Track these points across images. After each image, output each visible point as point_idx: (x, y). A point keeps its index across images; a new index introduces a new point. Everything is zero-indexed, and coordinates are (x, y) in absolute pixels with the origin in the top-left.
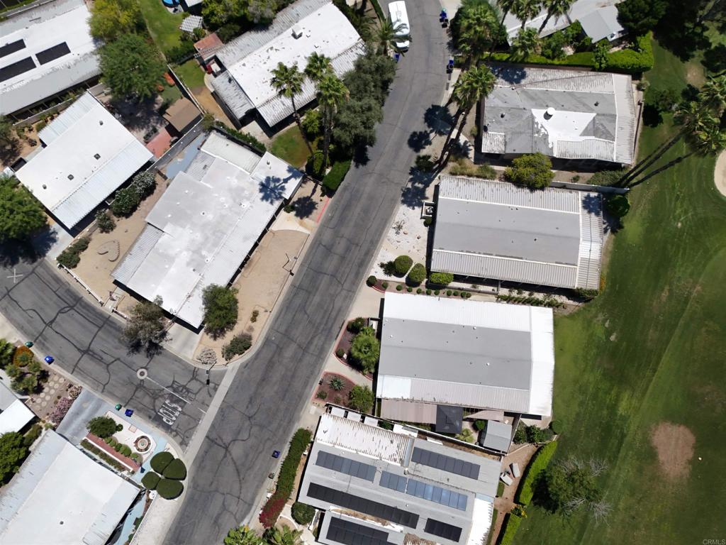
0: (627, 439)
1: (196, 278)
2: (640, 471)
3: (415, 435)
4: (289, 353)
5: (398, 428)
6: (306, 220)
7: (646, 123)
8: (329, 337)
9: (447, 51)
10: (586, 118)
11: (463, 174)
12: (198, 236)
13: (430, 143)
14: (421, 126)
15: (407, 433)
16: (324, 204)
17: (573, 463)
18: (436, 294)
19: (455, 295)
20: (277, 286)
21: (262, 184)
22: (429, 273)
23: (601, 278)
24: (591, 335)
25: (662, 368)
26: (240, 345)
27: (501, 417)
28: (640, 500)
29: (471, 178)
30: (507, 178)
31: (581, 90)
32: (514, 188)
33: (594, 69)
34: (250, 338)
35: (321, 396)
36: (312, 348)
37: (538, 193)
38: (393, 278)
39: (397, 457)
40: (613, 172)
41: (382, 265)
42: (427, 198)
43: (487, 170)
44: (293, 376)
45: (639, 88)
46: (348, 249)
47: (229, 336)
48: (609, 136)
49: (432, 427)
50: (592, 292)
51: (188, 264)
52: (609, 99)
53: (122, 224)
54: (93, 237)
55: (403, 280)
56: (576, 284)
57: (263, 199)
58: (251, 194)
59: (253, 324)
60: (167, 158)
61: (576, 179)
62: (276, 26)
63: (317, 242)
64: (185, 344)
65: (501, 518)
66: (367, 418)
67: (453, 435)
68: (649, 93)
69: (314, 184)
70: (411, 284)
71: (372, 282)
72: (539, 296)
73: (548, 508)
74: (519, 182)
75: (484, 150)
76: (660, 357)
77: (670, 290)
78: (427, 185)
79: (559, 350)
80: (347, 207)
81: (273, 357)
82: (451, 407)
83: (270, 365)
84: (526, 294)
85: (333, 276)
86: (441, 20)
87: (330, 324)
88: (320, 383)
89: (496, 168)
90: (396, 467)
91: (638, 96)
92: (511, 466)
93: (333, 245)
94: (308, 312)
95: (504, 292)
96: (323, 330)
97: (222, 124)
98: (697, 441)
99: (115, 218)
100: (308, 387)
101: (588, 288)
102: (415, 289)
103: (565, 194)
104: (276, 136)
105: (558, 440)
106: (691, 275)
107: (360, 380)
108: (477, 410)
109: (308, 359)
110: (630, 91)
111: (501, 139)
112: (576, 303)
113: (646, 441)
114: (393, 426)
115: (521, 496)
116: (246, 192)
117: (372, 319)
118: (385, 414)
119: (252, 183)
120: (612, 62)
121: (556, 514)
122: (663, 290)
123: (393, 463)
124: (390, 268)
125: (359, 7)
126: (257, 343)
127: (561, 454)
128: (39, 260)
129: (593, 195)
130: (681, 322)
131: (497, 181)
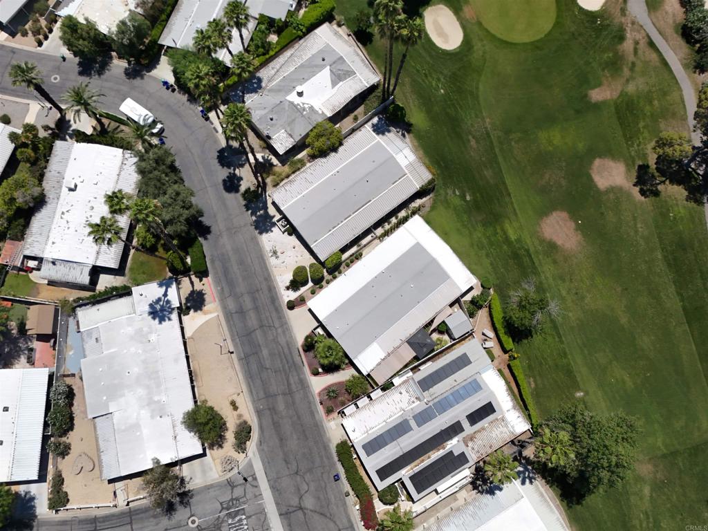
0: (532, 250)
1: (167, 421)
2: (555, 262)
3: (410, 374)
4: (281, 406)
5: (396, 381)
6: (205, 308)
7: (364, 44)
8: (297, 368)
9: (192, 106)
10: (325, 74)
11: (282, 180)
12: (141, 392)
13: (241, 179)
14: (223, 173)
15: (404, 378)
16: (207, 286)
17: (515, 296)
18: (340, 273)
19: (352, 262)
20: (230, 369)
21: (150, 313)
22: (322, 264)
23: (428, 168)
24: (455, 209)
25: (511, 189)
26: (243, 434)
27: (449, 310)
28: (571, 280)
29: (291, 178)
30: (313, 157)
31: (305, 58)
32: (323, 160)
33: (300, 38)
34: (245, 422)
35: (329, 411)
36: (294, 387)
37: (341, 149)
38: (303, 289)
39: (413, 399)
40: (374, 94)
41: (288, 288)
42: (274, 216)
43: (295, 163)
44: (299, 418)
45: (339, 25)
46: (254, 300)
47: (230, 436)
48: (349, 73)
49: (416, 358)
50: (431, 182)
51: (152, 417)
52: (327, 49)
53: (72, 438)
54: (60, 467)
55: (310, 284)
56: (417, 186)
57: (160, 323)
58: (150, 327)
59: (238, 412)
60: (60, 360)
61: (356, 119)
62: (50, 195)
63: (228, 316)
64: (204, 472)
65: (506, 372)
66: (371, 395)
67: (433, 351)
68: (348, 22)
69: (187, 278)
70: (319, 282)
71: (291, 306)
72: (402, 214)
73: (526, 337)
74: (323, 153)
75: (281, 152)
76: (504, 183)
77: (473, 138)
78: (265, 208)
79: (445, 236)
80: (226, 272)
81: (273, 419)
82: (415, 335)
83: (276, 426)
84: (394, 220)
85: (261, 327)
86: (168, 88)
87: (291, 361)
88: (321, 404)
89: (299, 156)
90: (419, 406)
91: (343, 31)
92: (483, 334)
93: (241, 307)
94: (268, 367)
95: (379, 231)
96: (289, 368)
97: (79, 299)
98: (569, 213)
99: (64, 439)
100: (316, 414)
101: (426, 181)
102: (324, 283)
103: (358, 135)
104: (127, 271)
105: (495, 291)
106: (477, 116)
107: (345, 375)
108: (432, 321)
109: (298, 397)
110: (336, 33)
111: (285, 135)
112: (428, 197)
113: (542, 241)
114: (392, 383)
115: (505, 346)
116: (145, 329)
117: (315, 329)
118: (381, 380)
119: (143, 319)
120: (307, 23)
121: (534, 336)
122: (469, 141)
123: (414, 405)
124: (295, 285)
125: (99, 128)
126: (253, 422)
127: (504, 298)
128: (35, 524)
129: (375, 120)
130: (497, 150)
131: (308, 165)
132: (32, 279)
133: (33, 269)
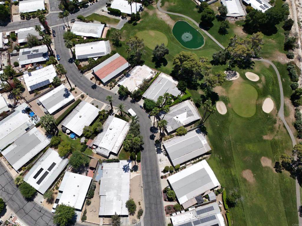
0: (238, 179)
1: (121, 202)
2: (245, 185)
3: (194, 208)
4: (153, 208)
5: (190, 209)
6: (137, 171)
7: (197, 108)
8: (160, 197)
9: (146, 114)
10: (185, 114)
11: (167, 139)
12: (115, 191)
13: (155, 136)
14: (151, 134)
15: (192, 209)
16: (139, 165)
17: (231, 192)
18: (178, 171)
19: (183, 169)
20: (141, 192)
21: (123, 169)
22: (174, 167)
23: (210, 146)
24: (217, 160)
25: (235, 159)
26: (140, 213)
27: (210, 191)
28: (250, 192)
29: (169, 140)
30: (177, 135)
31: (181, 108)
32: (180, 137)
33: (180, 102)
34: (142, 209)
35: (167, 213)
36: (158, 203)
37: (186, 135)
38: (167, 173)
39: (194, 216)
40: (198, 122)
41: (162, 172)
42: (162, 149)
43: (172, 136)
44: (158, 213)
45: (191, 101)
46: (152, 172)
47: (136, 213)
48: (192, 115)
49: (197, 204)
50: (211, 151)
51: (117, 200)
52: (187, 107)
53: (92, 200)
54: (87, 208)
55: (169, 172)
56: (206, 151)
57: (125, 172)
58: (122, 173)
59: (140, 206)
60: (94, 177)
61: (191, 127)
62: (104, 130)
63: (143, 175)
64: (126, 222)
65: (225, 216)
66: (181, 211)
67: (203, 203)
68: (194, 101)
69: (134, 162)
70: (171, 172)
71: (162, 177)
72: (200, 158)
73: (233, 207)
74: (180, 135)
75: (169, 132)
76: (233, 157)
77: (225, 141)
78: (160, 146)
79: (212, 168)
80: (145, 162)
81: (150, 211)
82: (198, 196)
83: (151, 213)
84: (197, 159)
85: (152, 181)
86: (141, 108)
87: (158, 194)
88: (165, 210)
89: (173, 134)
90: (195, 219)
91: (192, 103)
92: (219, 202)
93: (147, 174)
94: (152, 194)
95: (193, 162)
96: (158, 196)
97: (104, 160)
98: (252, 171)
99: (90, 200)
100: (163, 213)
101: (209, 150)
102: (173, 173)
103: (191, 132)
104: (118, 155)
105: (225, 189)
106: (227, 135)
107: (174, 203)
108: (204, 193)
109: (159, 206)
110: (190, 103)
111: (171, 127)
112: (209, 155)
113: (242, 178)
114: (188, 209)
115: (226, 207)
116: (120, 173)
117: (168, 186)
118: (185, 208)
119: (121, 170)
120: (183, 99)
121: (235, 207)
122: (224, 142)
123: (194, 218)
124: (165, 171)
125: (120, 114)
126: (144, 210)
127: (228, 192)
128: (75, 224)
129: (197, 129)
130: (232, 146)
131: (175, 137)
132: (93, 151)
133: (94, 148)
